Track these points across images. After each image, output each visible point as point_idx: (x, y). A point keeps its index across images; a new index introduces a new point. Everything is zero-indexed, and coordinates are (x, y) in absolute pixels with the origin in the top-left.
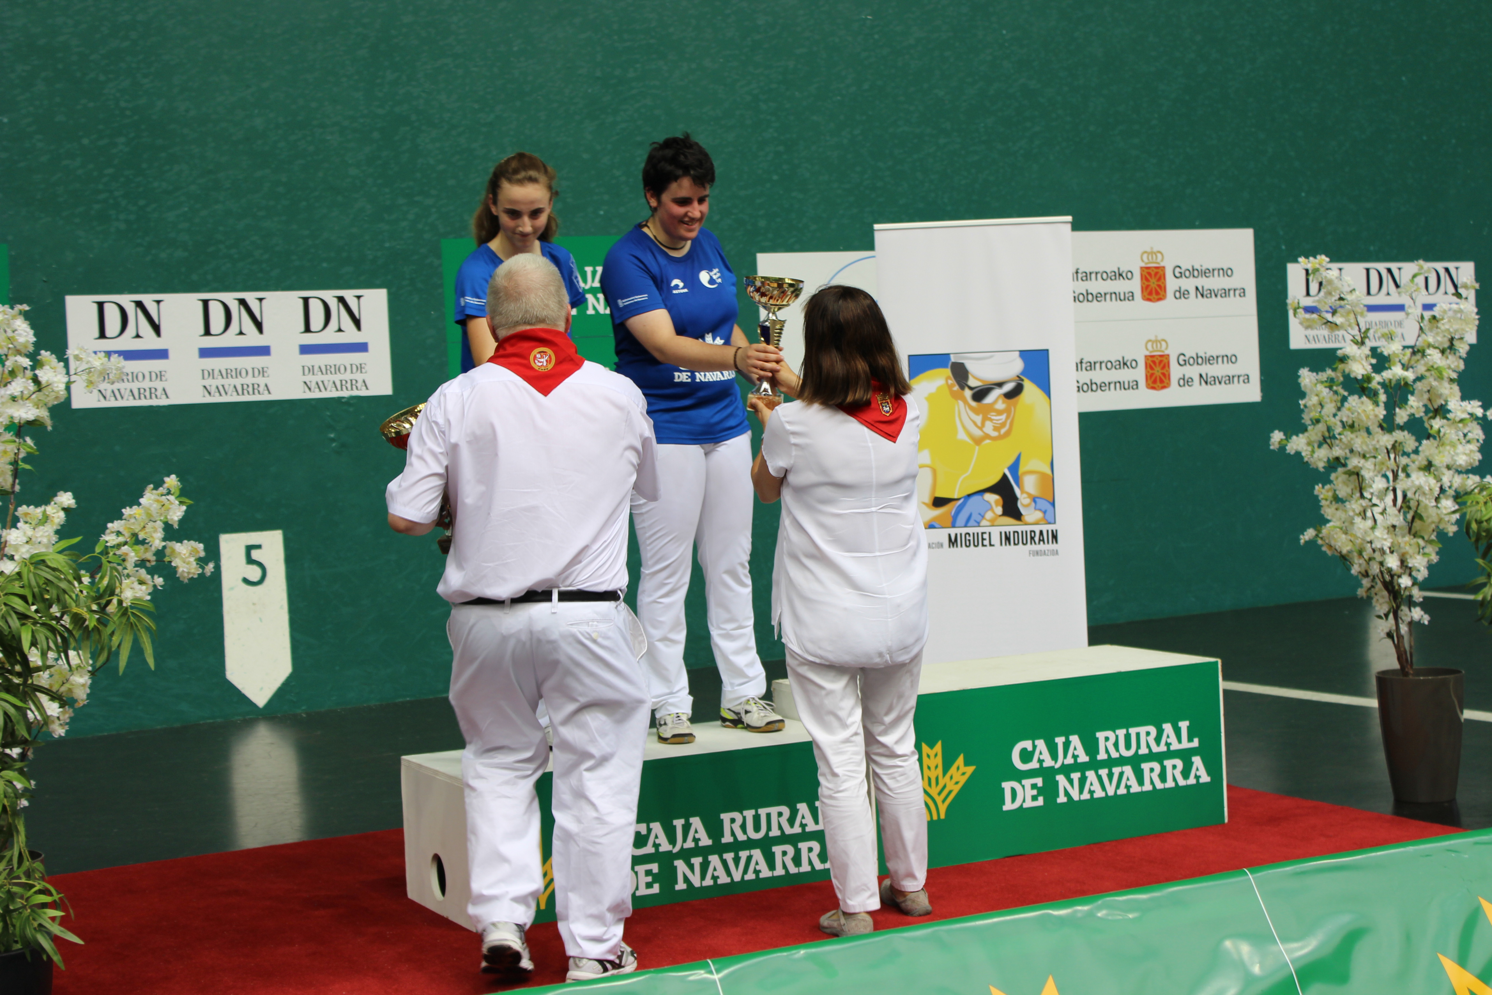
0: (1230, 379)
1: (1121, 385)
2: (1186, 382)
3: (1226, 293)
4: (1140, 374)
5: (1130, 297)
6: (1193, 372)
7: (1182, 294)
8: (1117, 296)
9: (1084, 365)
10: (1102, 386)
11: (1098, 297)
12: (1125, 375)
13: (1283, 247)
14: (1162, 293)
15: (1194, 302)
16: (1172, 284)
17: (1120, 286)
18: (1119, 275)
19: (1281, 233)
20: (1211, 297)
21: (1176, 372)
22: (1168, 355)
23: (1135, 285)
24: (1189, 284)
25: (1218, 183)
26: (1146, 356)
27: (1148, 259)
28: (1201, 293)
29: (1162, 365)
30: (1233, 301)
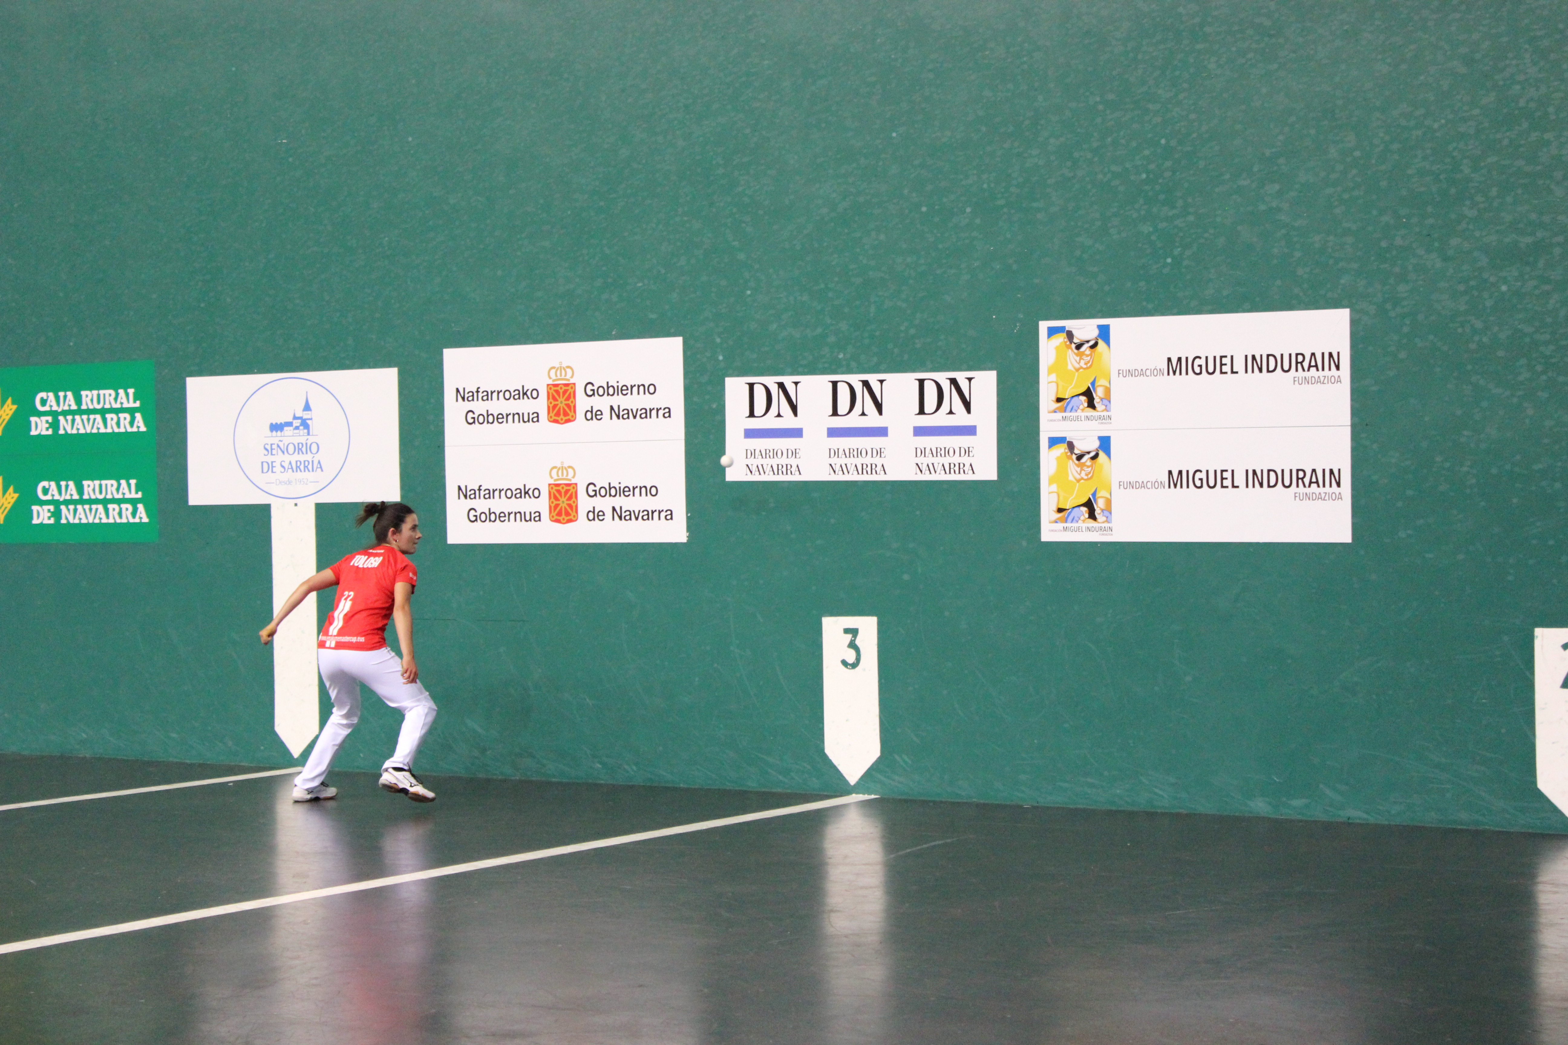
0: (649, 515)
1: (521, 516)
2: (596, 515)
3: (646, 413)
4: (543, 505)
5: (535, 418)
6: (604, 504)
7: (594, 415)
8: (520, 417)
9: (482, 493)
10: (502, 517)
11: (500, 418)
12: (526, 505)
13: (721, 358)
14: (571, 414)
15: (608, 423)
16: (582, 403)
17: (525, 406)
18: (523, 394)
19: (718, 340)
20: (628, 418)
21: (584, 503)
22: (576, 484)
23: (541, 405)
24: (602, 403)
25: (640, 284)
26: (550, 485)
27: (556, 375)
28: (617, 413)
29: (568, 495)
30: (655, 423)
